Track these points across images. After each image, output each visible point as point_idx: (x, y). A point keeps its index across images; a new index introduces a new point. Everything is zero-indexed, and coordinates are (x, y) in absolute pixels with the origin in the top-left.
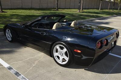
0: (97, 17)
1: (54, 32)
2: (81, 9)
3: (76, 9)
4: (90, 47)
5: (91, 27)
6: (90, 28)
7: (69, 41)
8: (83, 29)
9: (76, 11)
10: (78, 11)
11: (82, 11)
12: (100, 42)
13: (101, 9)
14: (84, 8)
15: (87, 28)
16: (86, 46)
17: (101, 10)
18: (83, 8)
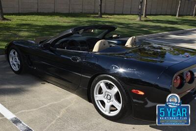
0: (173, 30)
1: (96, 56)
2: (144, 14)
3: (133, 15)
4: (160, 85)
5: (160, 48)
6: (159, 50)
7: (121, 73)
8: (146, 51)
9: (134, 20)
10: (138, 19)
11: (145, 19)
12: (179, 76)
13: (179, 16)
14: (149, 13)
15: (153, 50)
16: (153, 83)
17: (180, 18)
18: (147, 13)
